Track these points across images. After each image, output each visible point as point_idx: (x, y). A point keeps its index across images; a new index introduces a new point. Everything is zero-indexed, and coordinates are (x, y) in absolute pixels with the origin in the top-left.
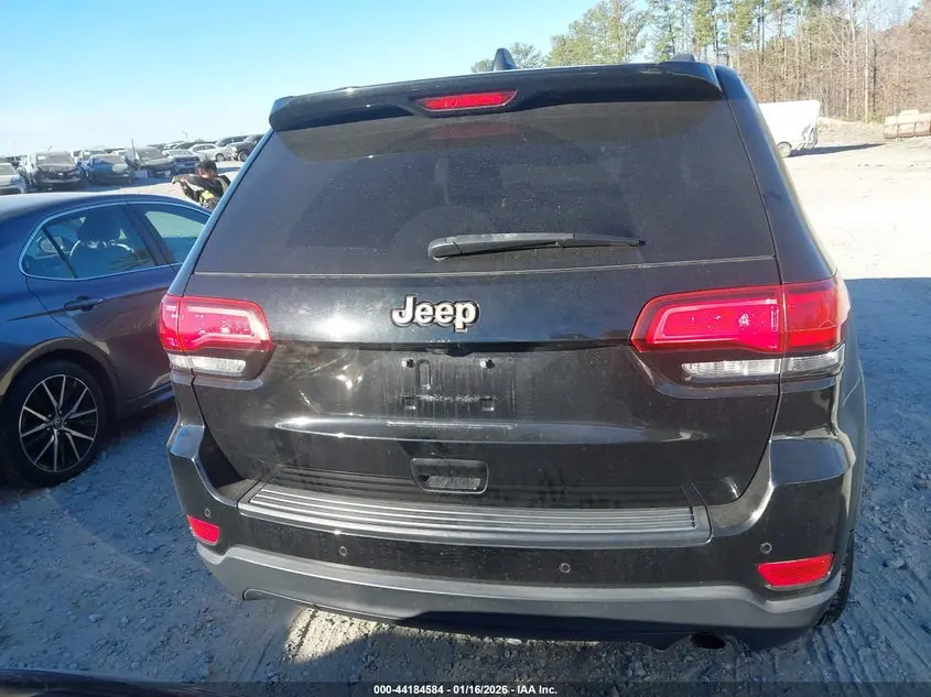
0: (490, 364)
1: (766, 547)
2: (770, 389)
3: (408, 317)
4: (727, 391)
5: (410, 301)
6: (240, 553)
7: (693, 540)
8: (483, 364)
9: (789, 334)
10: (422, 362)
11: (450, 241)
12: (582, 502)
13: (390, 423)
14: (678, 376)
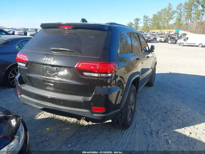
0: (57, 69)
1: (92, 104)
2: (96, 78)
3: (44, 60)
4: (90, 78)
5: (45, 57)
6: (22, 96)
7: (81, 101)
8: (55, 69)
9: (98, 70)
10: (48, 67)
11: (53, 48)
12: (68, 93)
13: (43, 77)
14: (82, 74)
